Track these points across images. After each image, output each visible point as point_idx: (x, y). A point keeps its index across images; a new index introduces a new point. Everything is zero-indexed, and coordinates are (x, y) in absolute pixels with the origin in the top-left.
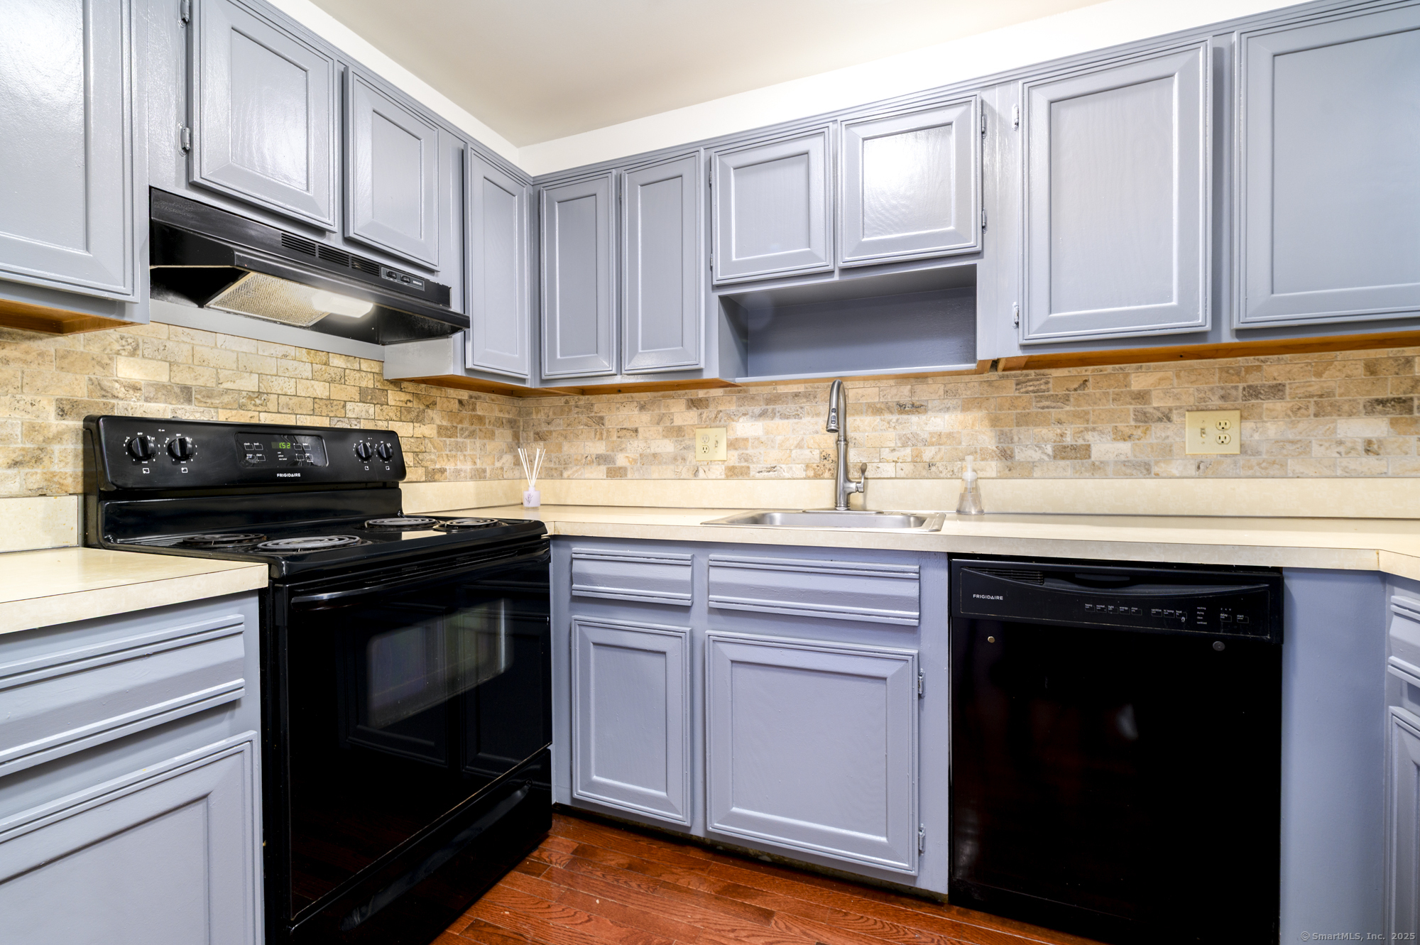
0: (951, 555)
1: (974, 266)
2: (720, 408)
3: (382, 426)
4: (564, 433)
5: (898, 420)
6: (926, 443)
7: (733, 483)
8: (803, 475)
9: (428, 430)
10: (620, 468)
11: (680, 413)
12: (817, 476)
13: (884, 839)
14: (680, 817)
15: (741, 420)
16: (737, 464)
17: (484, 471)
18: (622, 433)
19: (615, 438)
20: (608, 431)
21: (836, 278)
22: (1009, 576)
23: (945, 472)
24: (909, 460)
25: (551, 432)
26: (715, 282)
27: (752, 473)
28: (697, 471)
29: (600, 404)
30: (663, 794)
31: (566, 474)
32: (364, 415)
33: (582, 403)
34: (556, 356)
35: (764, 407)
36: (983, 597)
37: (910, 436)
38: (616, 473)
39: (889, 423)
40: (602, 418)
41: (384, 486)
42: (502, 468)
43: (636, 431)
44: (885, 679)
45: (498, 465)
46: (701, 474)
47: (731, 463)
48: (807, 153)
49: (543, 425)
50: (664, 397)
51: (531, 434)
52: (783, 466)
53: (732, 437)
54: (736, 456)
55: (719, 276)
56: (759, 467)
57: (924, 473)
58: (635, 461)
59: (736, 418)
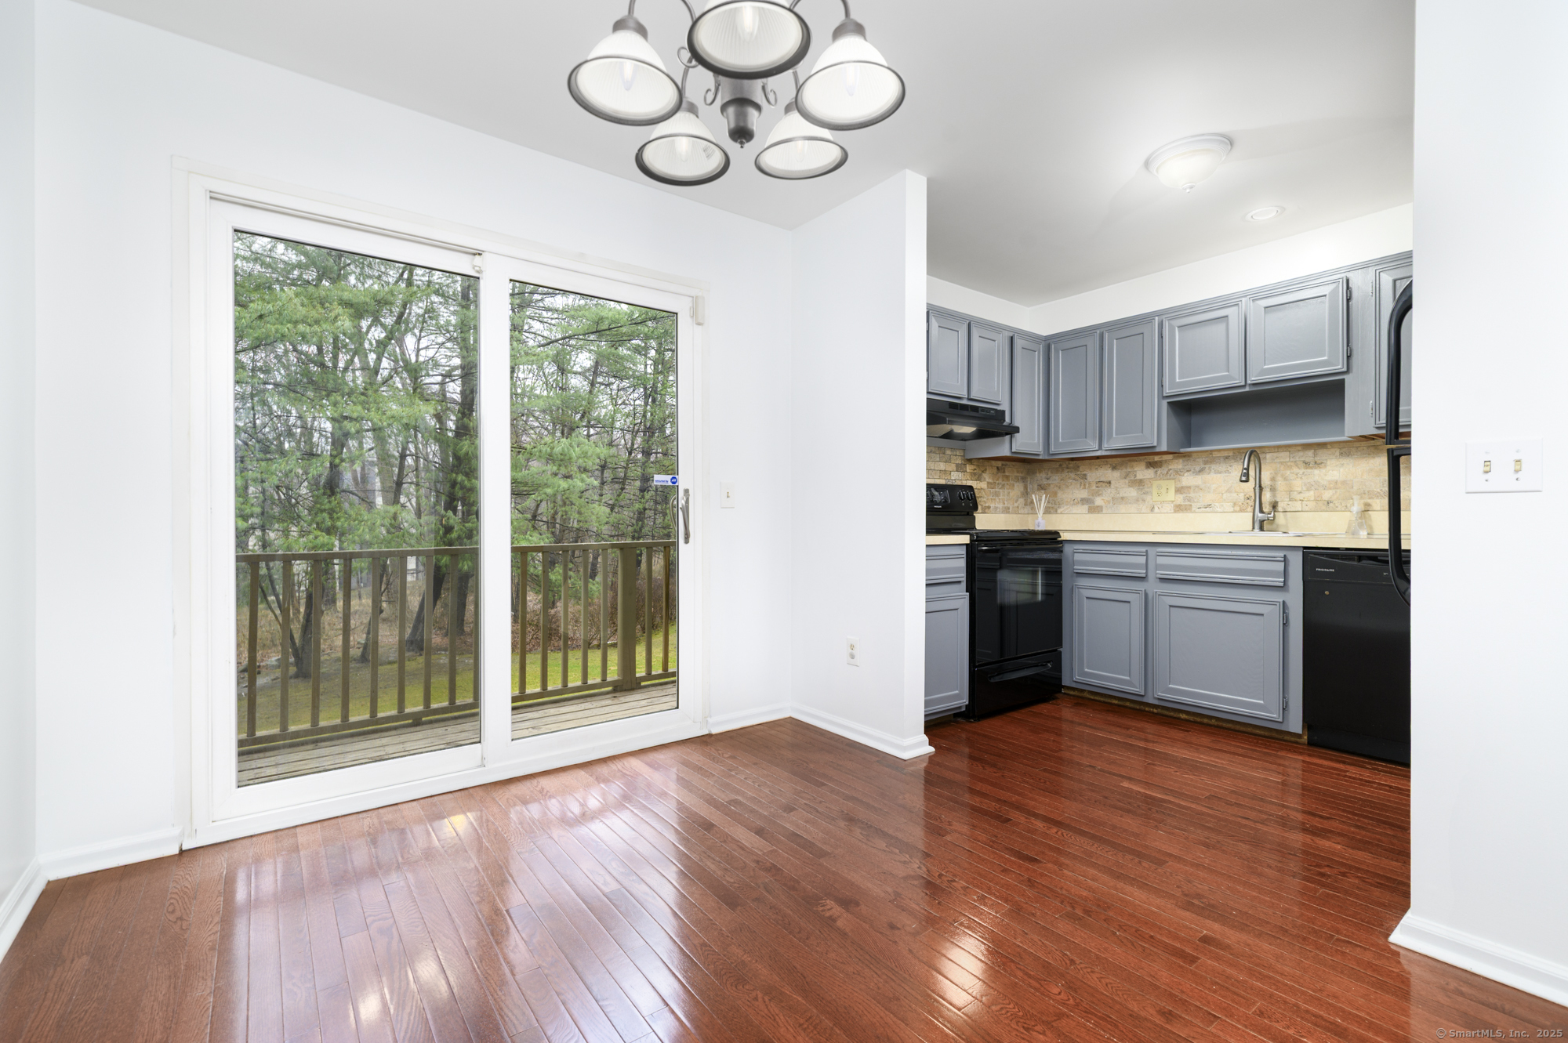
0: (1305, 548)
1: (1344, 380)
2: (1170, 467)
3: (964, 483)
4: (1058, 485)
5: (1303, 473)
6: (1325, 488)
7: (1180, 515)
8: (1232, 509)
9: (983, 485)
10: (1098, 507)
11: (1142, 472)
12: (1242, 511)
13: (1262, 702)
14: (1138, 690)
15: (1186, 475)
16: (1182, 503)
17: (1009, 508)
18: (1099, 485)
19: (1094, 487)
20: (1089, 483)
21: (1247, 389)
22: (1338, 559)
23: (1340, 507)
24: (1313, 499)
25: (1049, 485)
26: (1165, 395)
27: (1193, 509)
28: (1153, 508)
29: (1084, 469)
30: (1128, 678)
31: (1059, 511)
32: (957, 478)
33: (1071, 466)
34: (1058, 440)
35: (1203, 466)
36: (1322, 570)
37: (1313, 483)
38: (1095, 510)
39: (1297, 475)
40: (1085, 475)
41: (968, 514)
42: (1018, 507)
43: (1110, 483)
44: (1262, 615)
45: (1016, 505)
46: (1156, 510)
47: (1178, 503)
48: (1227, 316)
49: (1044, 480)
50: (1130, 461)
51: (1036, 486)
52: (1217, 504)
53: (1179, 486)
54: (1182, 498)
55: (1167, 391)
56: (1199, 505)
57: (1324, 508)
58: (1109, 502)
59: (1182, 474)
